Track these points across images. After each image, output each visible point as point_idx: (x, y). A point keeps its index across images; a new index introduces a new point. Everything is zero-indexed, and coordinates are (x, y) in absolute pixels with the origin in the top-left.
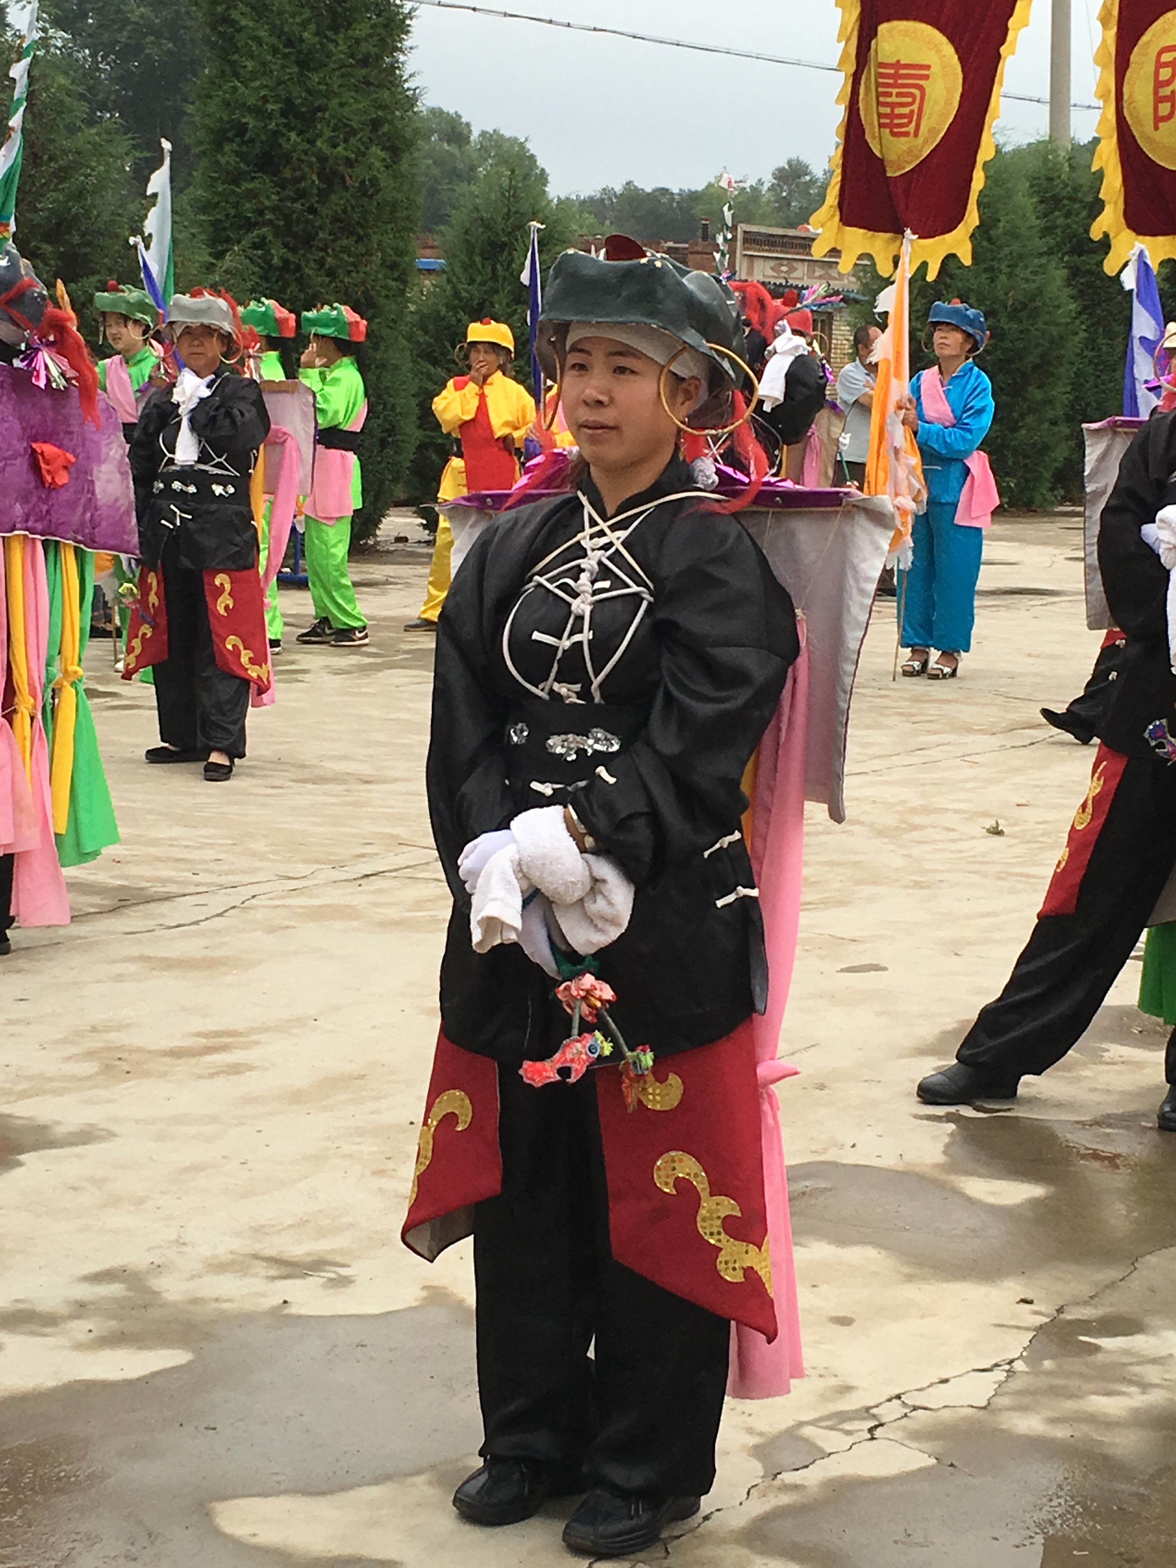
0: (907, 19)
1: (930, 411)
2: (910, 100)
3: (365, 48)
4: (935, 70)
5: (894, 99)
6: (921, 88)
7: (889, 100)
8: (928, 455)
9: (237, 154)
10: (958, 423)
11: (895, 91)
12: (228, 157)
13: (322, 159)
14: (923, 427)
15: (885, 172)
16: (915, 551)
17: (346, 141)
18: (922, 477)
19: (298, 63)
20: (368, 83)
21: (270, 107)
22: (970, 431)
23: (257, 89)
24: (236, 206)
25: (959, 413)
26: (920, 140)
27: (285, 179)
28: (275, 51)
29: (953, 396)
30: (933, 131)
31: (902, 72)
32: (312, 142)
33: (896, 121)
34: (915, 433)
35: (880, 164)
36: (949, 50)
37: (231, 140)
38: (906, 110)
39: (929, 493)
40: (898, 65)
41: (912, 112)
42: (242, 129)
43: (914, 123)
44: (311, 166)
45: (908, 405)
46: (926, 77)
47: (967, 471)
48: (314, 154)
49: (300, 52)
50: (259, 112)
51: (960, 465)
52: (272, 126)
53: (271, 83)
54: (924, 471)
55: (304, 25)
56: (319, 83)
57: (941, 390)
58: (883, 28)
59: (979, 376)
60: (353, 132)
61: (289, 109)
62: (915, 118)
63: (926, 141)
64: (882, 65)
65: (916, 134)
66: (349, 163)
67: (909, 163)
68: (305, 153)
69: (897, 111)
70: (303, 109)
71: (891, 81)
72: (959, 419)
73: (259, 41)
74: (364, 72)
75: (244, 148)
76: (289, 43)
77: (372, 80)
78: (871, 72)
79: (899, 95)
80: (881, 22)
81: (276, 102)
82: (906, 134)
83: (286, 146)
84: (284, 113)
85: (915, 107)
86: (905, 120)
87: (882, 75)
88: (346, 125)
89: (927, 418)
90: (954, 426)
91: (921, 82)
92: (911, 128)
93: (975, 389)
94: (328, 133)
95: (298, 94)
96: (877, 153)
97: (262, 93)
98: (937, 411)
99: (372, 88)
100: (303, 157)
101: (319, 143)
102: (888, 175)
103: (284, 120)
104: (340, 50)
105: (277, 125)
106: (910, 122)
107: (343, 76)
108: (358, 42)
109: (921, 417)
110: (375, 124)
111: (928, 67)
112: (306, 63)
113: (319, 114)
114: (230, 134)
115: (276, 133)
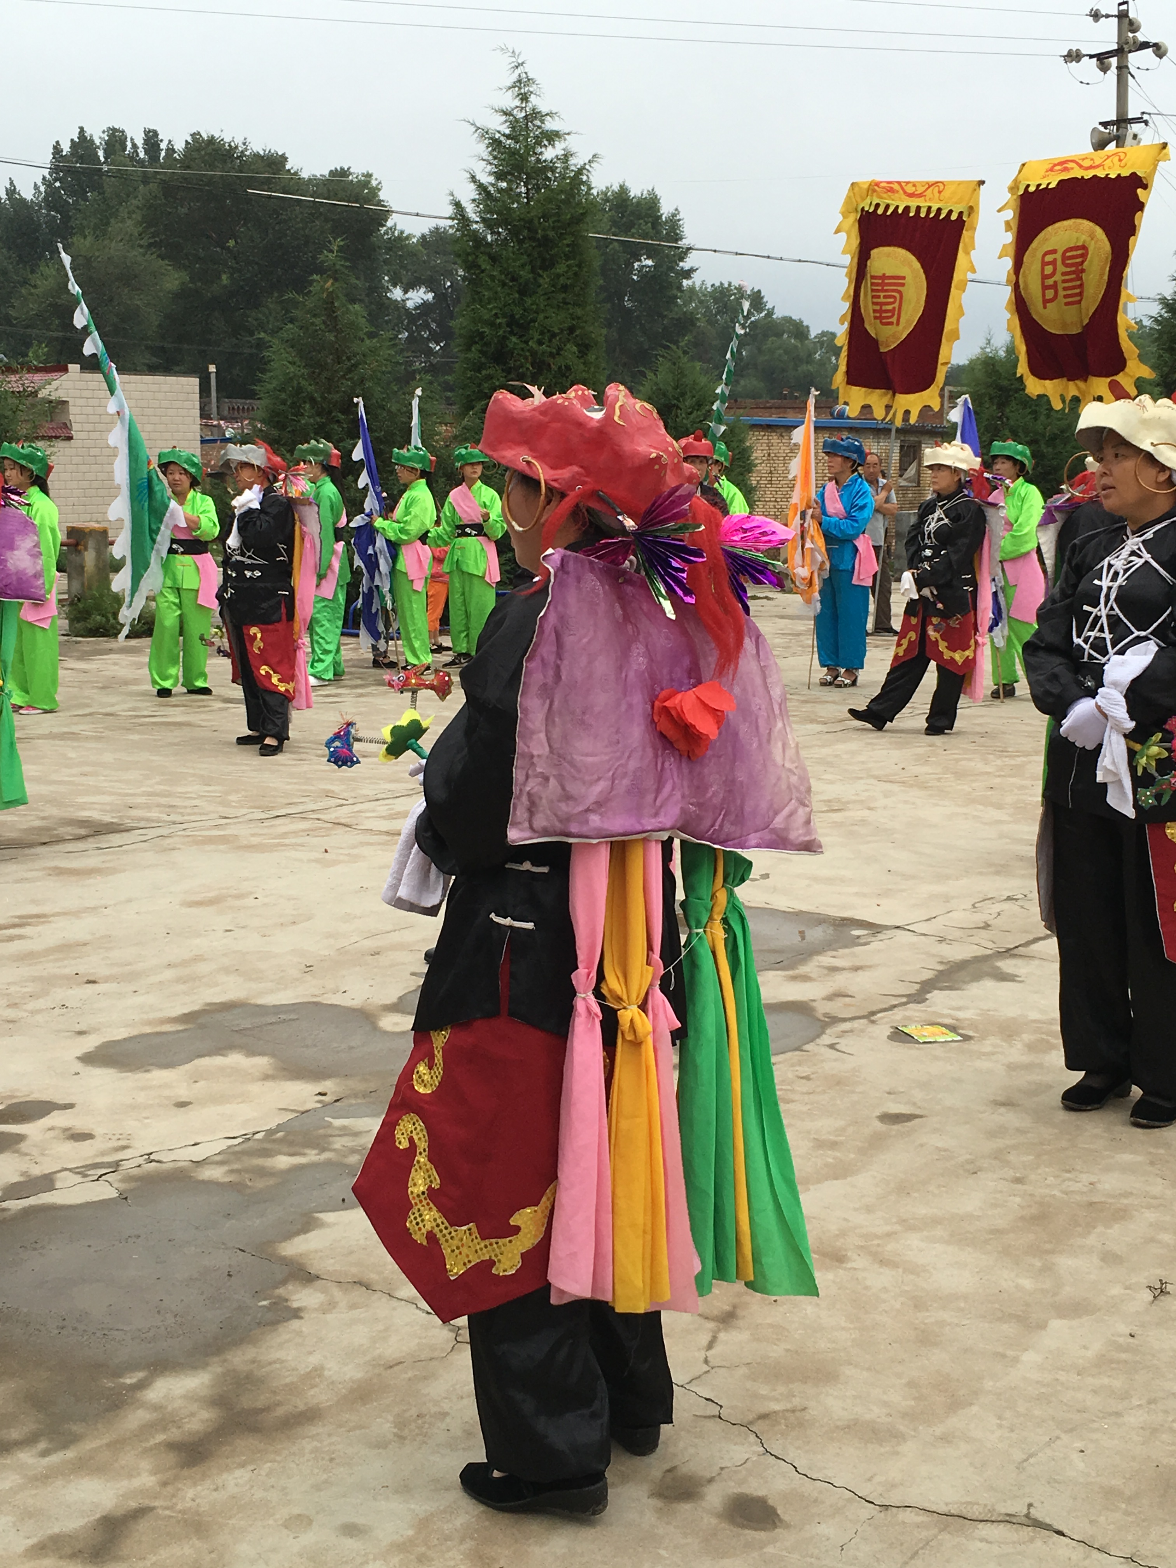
0: (889, 245)
1: (830, 509)
2: (892, 300)
3: (562, 280)
4: (909, 280)
5: (882, 300)
6: (900, 292)
7: (879, 300)
8: (828, 538)
9: (481, 352)
10: (849, 516)
11: (882, 294)
12: (474, 354)
13: (533, 353)
14: (825, 520)
15: (878, 349)
16: (821, 602)
17: (550, 341)
18: (826, 554)
19: (519, 292)
20: (566, 303)
21: (498, 321)
22: (856, 521)
23: (491, 310)
24: (480, 385)
25: (848, 509)
26: (901, 327)
27: (510, 368)
28: (504, 284)
29: (845, 498)
30: (908, 322)
31: (886, 281)
32: (526, 342)
33: (884, 315)
34: (820, 524)
35: (875, 342)
36: (917, 265)
37: (476, 343)
38: (890, 307)
39: (831, 565)
40: (884, 277)
41: (894, 308)
42: (481, 335)
43: (896, 316)
44: (526, 358)
45: (815, 506)
46: (903, 285)
47: (857, 550)
48: (528, 350)
49: (520, 284)
50: (492, 324)
51: (851, 545)
52: (501, 333)
53: (500, 306)
54: (827, 550)
55: (523, 266)
56: (532, 304)
57: (837, 494)
58: (874, 252)
59: (861, 483)
60: (554, 335)
61: (512, 322)
62: (896, 313)
63: (905, 328)
64: (873, 277)
65: (898, 324)
66: (552, 355)
67: (894, 343)
68: (522, 349)
69: (884, 308)
70: (522, 322)
71: (880, 288)
72: (849, 513)
73: (492, 278)
74: (563, 295)
75: (485, 349)
76: (513, 279)
77: (568, 300)
78: (867, 284)
79: (885, 297)
80: (873, 248)
81: (504, 317)
82: (891, 323)
83: (511, 346)
84: (509, 325)
85: (896, 305)
86: (890, 314)
87: (872, 284)
88: (549, 331)
89: (829, 514)
90: (846, 518)
91: (899, 288)
92: (894, 320)
93: (858, 492)
94: (537, 336)
95: (518, 312)
96: (873, 335)
97: (494, 312)
98: (835, 508)
99: (569, 306)
100: (521, 352)
101: (530, 343)
102: (881, 351)
103: (509, 329)
104: (545, 281)
105: (504, 332)
106: (893, 315)
107: (549, 299)
108: (558, 276)
109: (824, 512)
110: (572, 330)
111: (904, 278)
112: (524, 292)
113: (532, 324)
114: (477, 339)
115: (504, 338)
